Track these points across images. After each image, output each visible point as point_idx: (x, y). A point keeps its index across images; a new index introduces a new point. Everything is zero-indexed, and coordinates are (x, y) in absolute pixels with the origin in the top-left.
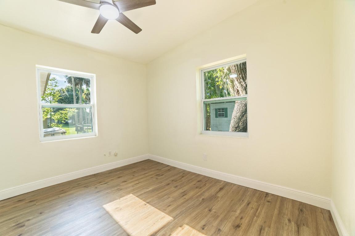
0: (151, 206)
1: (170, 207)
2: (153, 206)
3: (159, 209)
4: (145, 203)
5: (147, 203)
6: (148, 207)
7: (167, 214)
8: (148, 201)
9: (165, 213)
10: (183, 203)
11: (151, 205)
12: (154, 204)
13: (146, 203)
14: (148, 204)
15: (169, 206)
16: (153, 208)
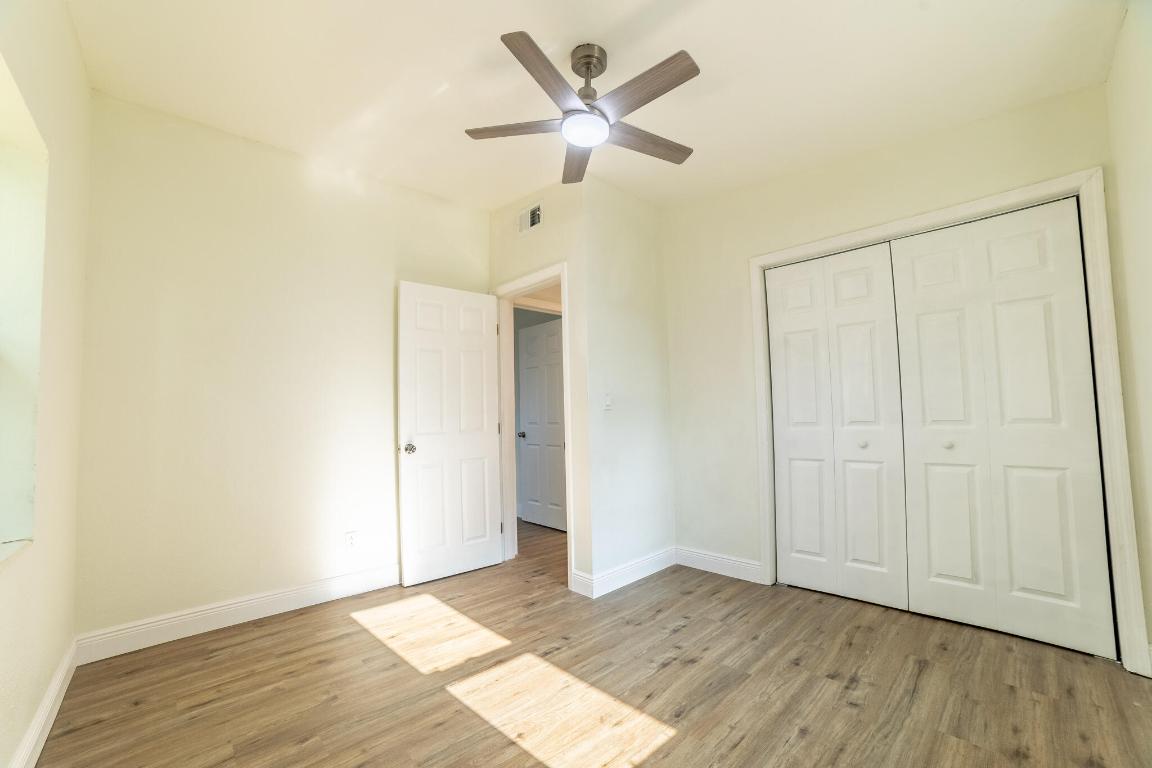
0: (502, 729)
1: (440, 720)
2: (493, 728)
3: (476, 715)
4: (525, 744)
5: (513, 743)
6: (512, 725)
7: (456, 699)
8: (510, 753)
9: (460, 703)
10: (388, 730)
11: (500, 733)
12: (487, 738)
13: (520, 742)
14: (513, 736)
15: (440, 724)
16: (494, 722)
